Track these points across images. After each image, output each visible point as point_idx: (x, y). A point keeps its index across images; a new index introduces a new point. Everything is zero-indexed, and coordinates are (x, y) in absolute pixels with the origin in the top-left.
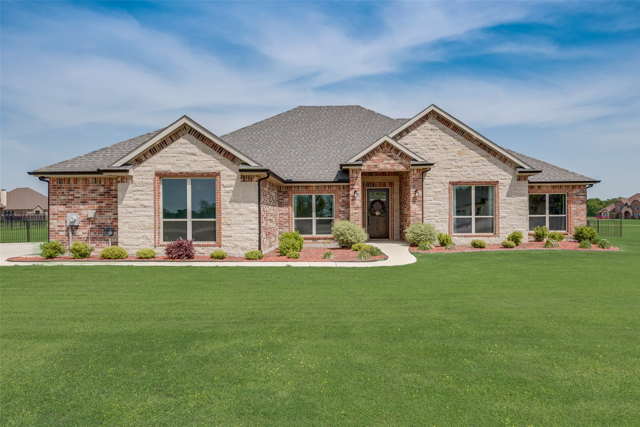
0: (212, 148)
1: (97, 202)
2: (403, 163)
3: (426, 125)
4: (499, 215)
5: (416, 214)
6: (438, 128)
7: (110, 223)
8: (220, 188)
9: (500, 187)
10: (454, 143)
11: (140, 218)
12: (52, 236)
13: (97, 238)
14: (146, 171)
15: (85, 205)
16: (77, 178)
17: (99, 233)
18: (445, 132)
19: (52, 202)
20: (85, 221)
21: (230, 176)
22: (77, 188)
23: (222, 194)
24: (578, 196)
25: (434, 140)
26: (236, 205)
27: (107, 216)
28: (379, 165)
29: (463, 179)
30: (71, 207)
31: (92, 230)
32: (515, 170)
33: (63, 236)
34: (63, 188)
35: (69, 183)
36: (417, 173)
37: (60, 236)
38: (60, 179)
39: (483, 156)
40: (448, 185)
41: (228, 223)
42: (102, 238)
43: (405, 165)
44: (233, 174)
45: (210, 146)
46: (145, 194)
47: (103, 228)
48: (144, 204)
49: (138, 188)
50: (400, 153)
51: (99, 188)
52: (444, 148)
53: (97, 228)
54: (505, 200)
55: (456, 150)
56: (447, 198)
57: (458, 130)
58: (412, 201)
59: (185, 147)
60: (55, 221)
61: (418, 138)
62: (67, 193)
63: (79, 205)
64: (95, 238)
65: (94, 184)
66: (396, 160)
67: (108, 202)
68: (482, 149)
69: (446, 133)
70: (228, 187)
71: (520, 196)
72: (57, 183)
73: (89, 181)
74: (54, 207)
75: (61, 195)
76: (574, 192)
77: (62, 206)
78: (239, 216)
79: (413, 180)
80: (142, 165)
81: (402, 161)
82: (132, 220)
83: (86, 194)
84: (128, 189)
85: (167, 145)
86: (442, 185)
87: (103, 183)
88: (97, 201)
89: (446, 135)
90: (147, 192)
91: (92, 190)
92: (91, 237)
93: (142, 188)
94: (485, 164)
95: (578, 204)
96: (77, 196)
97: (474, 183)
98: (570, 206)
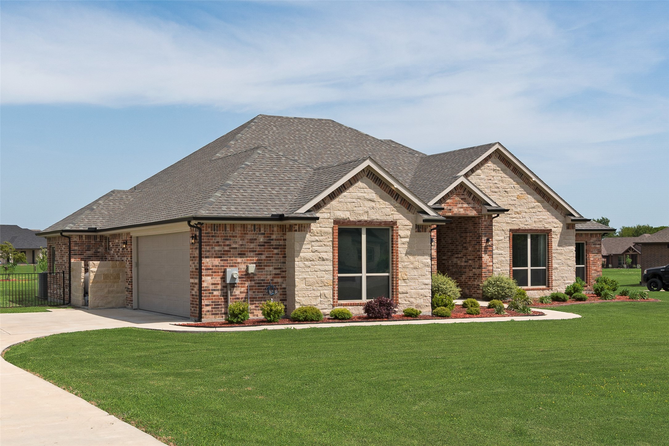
0: (389, 194)
1: (256, 254)
2: (475, 208)
3: (489, 165)
4: (552, 266)
5: (487, 266)
6: (500, 169)
7: (271, 280)
8: (397, 239)
9: (553, 236)
10: (514, 186)
11: (319, 274)
12: (205, 296)
13: (256, 298)
14: (325, 218)
15: (243, 257)
16: (233, 225)
17: (258, 292)
18: (506, 173)
19: (206, 254)
20: (242, 278)
21: (406, 226)
22: (233, 237)
23: (399, 246)
24: (595, 245)
25: (496, 181)
26: (411, 258)
27: (267, 271)
28: (454, 209)
29: (522, 226)
30: (227, 260)
31: (250, 288)
32: (565, 217)
33: (218, 296)
34: (218, 236)
35: (225, 231)
36: (488, 219)
37: (214, 296)
38: (214, 225)
39: (539, 202)
40: (509, 233)
41: (404, 278)
42: (262, 298)
43: (477, 210)
44: (408, 224)
45: (387, 192)
46: (323, 245)
47: (263, 286)
48: (323, 257)
49: (317, 238)
50: (472, 196)
51: (258, 237)
52: (505, 191)
53: (256, 286)
54: (557, 250)
55: (515, 194)
56: (508, 247)
57: (517, 172)
58: (484, 251)
59: (363, 192)
60: (209, 278)
61: (482, 179)
62: (223, 242)
63: (236, 257)
64: (254, 298)
65: (253, 232)
66: (469, 203)
67: (268, 255)
68: (537, 193)
69: (507, 175)
70: (404, 238)
71: (569, 246)
72: (212, 230)
73: (247, 228)
74: (208, 260)
75: (215, 246)
76: (592, 241)
77: (216, 259)
78: (414, 270)
79: (485, 227)
80: (321, 211)
81: (474, 206)
82: (309, 275)
83: (244, 243)
84: (306, 239)
85: (346, 189)
86: (503, 232)
87: (263, 230)
88: (257, 252)
89: (506, 176)
90: (325, 243)
91: (251, 239)
92: (250, 296)
93: (321, 238)
94: (540, 211)
95: (595, 254)
96: (234, 246)
97: (531, 231)
98: (589, 256)
